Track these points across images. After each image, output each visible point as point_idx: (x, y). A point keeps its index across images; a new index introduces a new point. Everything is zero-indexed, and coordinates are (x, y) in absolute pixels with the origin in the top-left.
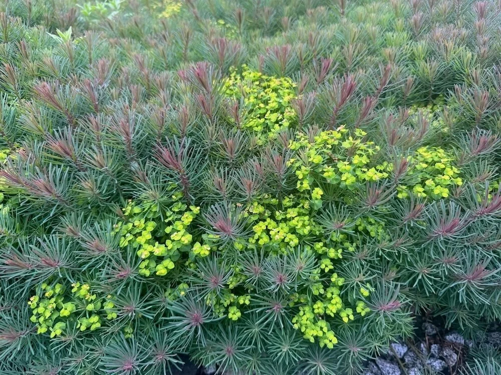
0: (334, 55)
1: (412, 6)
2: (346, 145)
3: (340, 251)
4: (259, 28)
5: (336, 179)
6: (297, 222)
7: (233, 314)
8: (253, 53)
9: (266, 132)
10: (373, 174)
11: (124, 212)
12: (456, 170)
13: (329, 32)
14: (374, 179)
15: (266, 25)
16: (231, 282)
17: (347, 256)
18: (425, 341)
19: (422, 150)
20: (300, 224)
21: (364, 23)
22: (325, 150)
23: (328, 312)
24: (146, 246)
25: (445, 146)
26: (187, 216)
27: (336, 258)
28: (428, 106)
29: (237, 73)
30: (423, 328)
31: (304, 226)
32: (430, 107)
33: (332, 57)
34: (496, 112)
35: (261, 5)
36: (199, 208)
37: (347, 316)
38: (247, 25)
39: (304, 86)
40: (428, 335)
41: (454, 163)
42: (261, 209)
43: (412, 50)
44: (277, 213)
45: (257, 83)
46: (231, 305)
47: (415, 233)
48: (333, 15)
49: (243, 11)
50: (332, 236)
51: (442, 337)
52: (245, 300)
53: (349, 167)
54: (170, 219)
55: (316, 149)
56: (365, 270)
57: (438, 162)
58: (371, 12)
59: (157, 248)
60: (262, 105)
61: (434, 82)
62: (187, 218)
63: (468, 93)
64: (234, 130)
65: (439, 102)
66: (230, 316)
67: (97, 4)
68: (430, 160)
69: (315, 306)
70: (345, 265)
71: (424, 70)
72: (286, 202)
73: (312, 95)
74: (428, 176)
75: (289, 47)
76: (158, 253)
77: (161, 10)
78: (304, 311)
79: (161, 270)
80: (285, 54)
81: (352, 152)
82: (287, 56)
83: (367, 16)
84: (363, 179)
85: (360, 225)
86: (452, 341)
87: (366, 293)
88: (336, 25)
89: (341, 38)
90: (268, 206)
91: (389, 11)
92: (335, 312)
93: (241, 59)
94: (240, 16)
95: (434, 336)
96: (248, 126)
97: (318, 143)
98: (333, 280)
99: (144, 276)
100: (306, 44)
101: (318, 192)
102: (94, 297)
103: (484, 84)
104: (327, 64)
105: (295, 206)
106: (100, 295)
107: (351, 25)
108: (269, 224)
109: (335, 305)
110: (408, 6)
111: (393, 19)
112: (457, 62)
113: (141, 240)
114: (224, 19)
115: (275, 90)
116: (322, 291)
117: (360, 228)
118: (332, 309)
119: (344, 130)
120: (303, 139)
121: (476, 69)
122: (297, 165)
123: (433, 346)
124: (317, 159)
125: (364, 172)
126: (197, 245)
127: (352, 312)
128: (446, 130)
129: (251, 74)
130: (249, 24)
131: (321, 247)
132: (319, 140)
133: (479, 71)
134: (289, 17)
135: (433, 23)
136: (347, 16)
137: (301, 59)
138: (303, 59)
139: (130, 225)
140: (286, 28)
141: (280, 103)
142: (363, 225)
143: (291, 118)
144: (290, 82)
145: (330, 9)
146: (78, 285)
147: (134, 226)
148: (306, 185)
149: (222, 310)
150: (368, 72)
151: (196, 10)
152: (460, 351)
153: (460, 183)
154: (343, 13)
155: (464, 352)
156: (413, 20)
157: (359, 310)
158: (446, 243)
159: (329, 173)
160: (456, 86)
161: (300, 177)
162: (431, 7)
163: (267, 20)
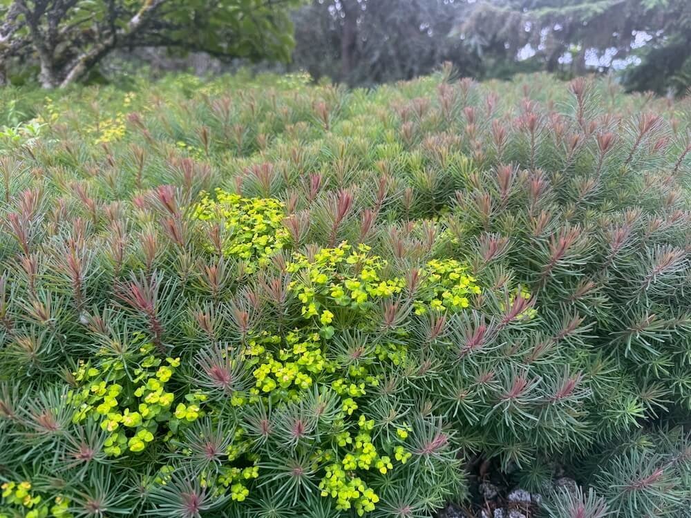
0: (323, 171)
1: (400, 115)
2: (351, 260)
3: (362, 386)
4: (231, 149)
5: (346, 301)
6: (307, 359)
7: (237, 494)
8: (226, 175)
9: (256, 259)
10: (384, 289)
11: (76, 377)
12: (472, 279)
13: (314, 148)
14: (386, 293)
15: (239, 145)
16: (231, 452)
17: (372, 392)
18: (486, 508)
19: (433, 263)
20: (311, 360)
21: (351, 136)
22: (329, 269)
23: (361, 465)
24: (112, 416)
25: (458, 256)
26: (163, 370)
27: (359, 396)
28: (434, 219)
29: (209, 198)
30: (481, 492)
31: (316, 362)
32: (435, 219)
33: (322, 173)
34: (501, 215)
35: (229, 122)
36: (178, 359)
37: (384, 465)
38: (215, 147)
39: (294, 205)
40: (488, 499)
41: (469, 272)
42: (261, 349)
43: (407, 161)
44: (282, 352)
45: (238, 205)
46: (234, 482)
47: (441, 355)
48: (316, 130)
49: (209, 130)
50: (351, 371)
51: (504, 497)
52: (251, 473)
53: (357, 284)
54: (141, 377)
55: (318, 269)
56: (395, 405)
57: (452, 272)
58: (358, 125)
59: (128, 416)
60: (247, 229)
61: (434, 192)
62: (163, 373)
63: (470, 198)
64: (215, 259)
65: (444, 213)
66: (234, 496)
67: (6, 131)
68: (443, 272)
69: (345, 461)
70: (371, 404)
71: (422, 180)
72: (291, 338)
73: (304, 214)
74: (444, 290)
75: (271, 166)
76: (130, 422)
77: (98, 135)
78: (332, 472)
79: (137, 444)
80: (267, 172)
81: (359, 267)
82: (269, 175)
83: (354, 129)
84: (374, 295)
85: (380, 354)
86: (517, 500)
87: (404, 435)
88: (321, 140)
89: (329, 154)
90: (269, 346)
91: (377, 123)
92: (370, 463)
93: (213, 183)
94: (205, 135)
95: (495, 499)
96: (232, 252)
97: (319, 261)
98: (361, 424)
99: (113, 457)
100: (289, 161)
101: (327, 316)
102: (38, 500)
103: (485, 188)
104: (317, 180)
105: (301, 341)
106: (45, 496)
107: (337, 139)
108: (273, 366)
109: (367, 456)
110: (396, 117)
111: (383, 131)
112: (454, 168)
113: (104, 409)
114: (185, 141)
115: (260, 212)
116: (349, 441)
117: (381, 357)
118: (365, 461)
119: (347, 246)
120: (301, 259)
121: (474, 173)
122: (299, 288)
123: (496, 512)
124: (322, 279)
125: (375, 287)
126: (181, 407)
127: (389, 460)
128: (456, 240)
129: (227, 198)
130: (218, 145)
131: (341, 385)
132: (320, 258)
133: (477, 175)
134: (266, 135)
135: (425, 132)
136: (332, 130)
137: (286, 178)
138: (288, 176)
139: (86, 393)
140: (264, 147)
141: (269, 224)
142: (383, 353)
143: (284, 240)
144: (277, 201)
145: (311, 125)
146: (13, 484)
147: (91, 393)
148: (313, 309)
149: (223, 491)
150: (363, 187)
151: (147, 131)
152: (527, 511)
153: (479, 292)
154: (327, 128)
155: (532, 511)
156: (403, 131)
157: (398, 457)
158: (479, 360)
159: (337, 292)
160: (457, 192)
161: (305, 301)
162: (421, 116)
163: (239, 138)
